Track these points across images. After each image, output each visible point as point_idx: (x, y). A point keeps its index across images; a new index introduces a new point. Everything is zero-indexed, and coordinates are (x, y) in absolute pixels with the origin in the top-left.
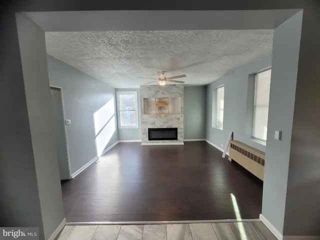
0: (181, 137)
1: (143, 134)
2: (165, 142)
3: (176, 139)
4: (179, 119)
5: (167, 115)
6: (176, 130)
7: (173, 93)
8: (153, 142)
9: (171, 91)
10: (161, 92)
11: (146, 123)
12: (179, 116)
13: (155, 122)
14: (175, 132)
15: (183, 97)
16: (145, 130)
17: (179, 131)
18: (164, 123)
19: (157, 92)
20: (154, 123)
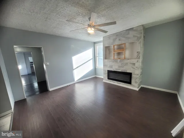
0: (136, 82)
1: (105, 74)
2: (120, 84)
3: (130, 83)
4: (134, 64)
6: (130, 74)
7: (129, 38)
8: (110, 81)
9: (128, 36)
10: (118, 39)
11: (106, 66)
14: (129, 76)
16: (105, 71)
17: (133, 76)
19: (114, 40)
20: (111, 67)
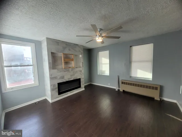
3: (80, 87)
4: (81, 71)
5: (73, 69)
6: (79, 80)
7: (76, 51)
9: (75, 49)
10: (68, 48)
11: (55, 78)
12: (81, 69)
13: (64, 76)
15: (83, 55)
16: (54, 85)
17: (81, 80)
18: (71, 76)
19: (64, 48)
